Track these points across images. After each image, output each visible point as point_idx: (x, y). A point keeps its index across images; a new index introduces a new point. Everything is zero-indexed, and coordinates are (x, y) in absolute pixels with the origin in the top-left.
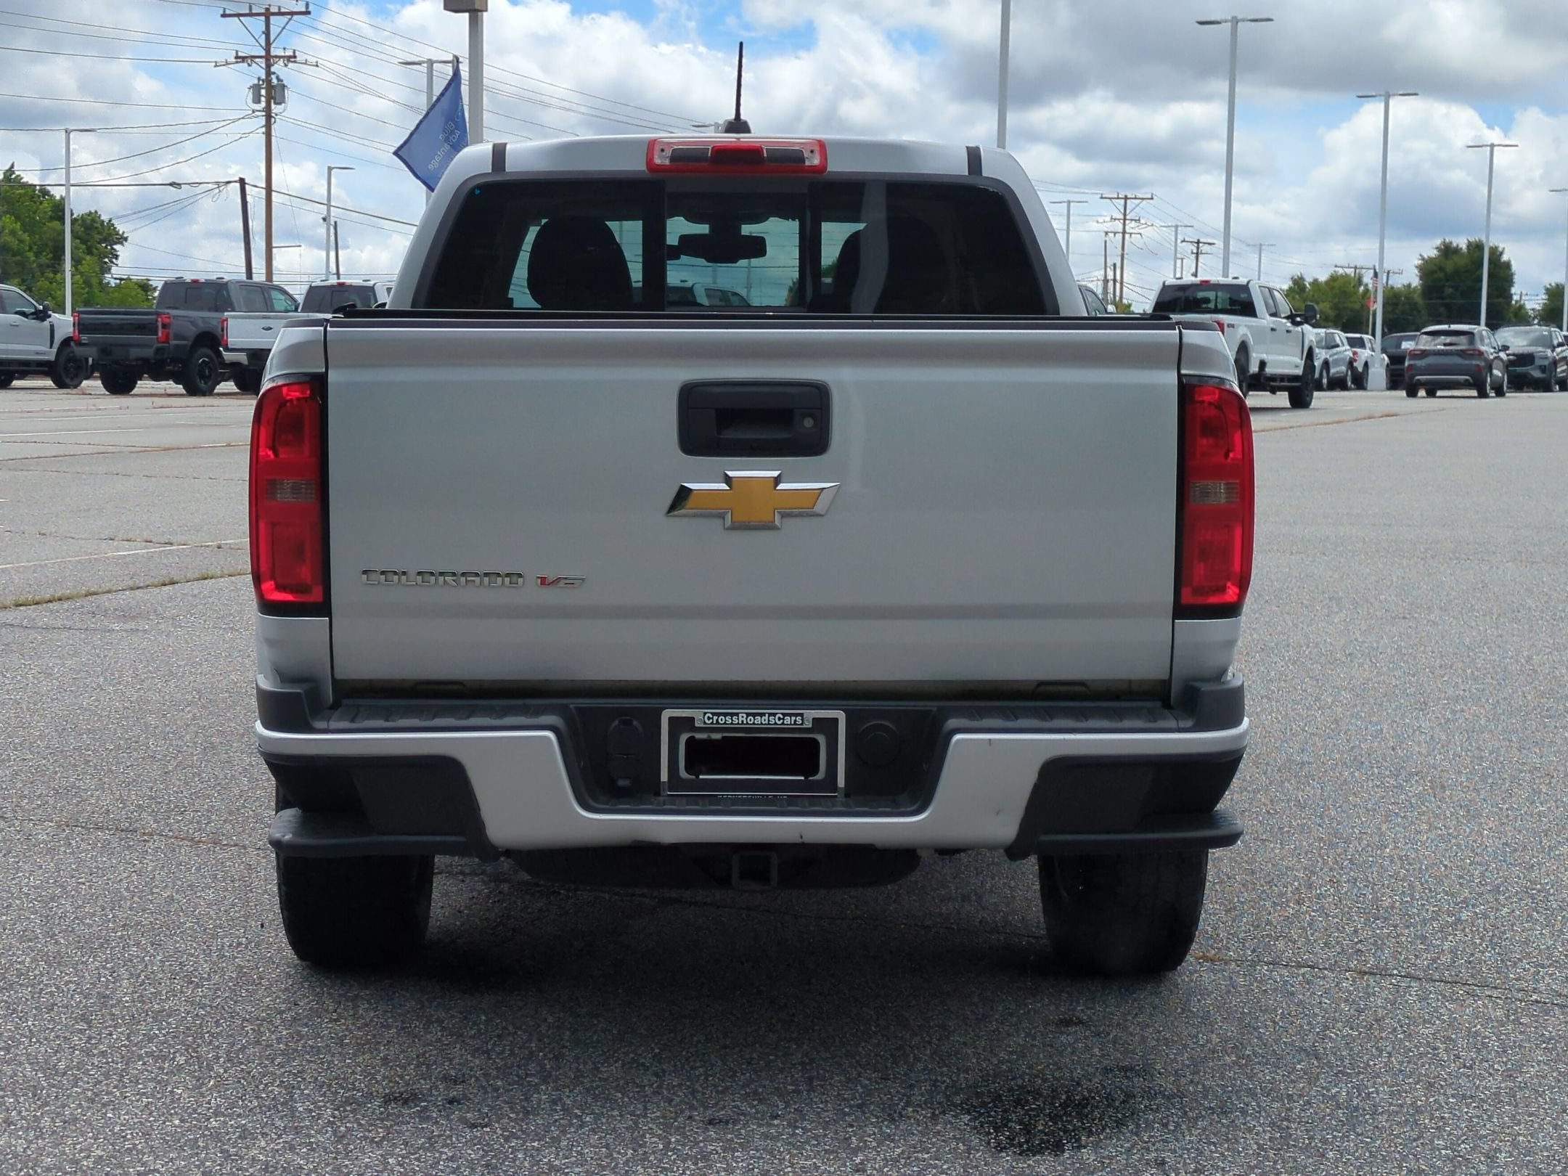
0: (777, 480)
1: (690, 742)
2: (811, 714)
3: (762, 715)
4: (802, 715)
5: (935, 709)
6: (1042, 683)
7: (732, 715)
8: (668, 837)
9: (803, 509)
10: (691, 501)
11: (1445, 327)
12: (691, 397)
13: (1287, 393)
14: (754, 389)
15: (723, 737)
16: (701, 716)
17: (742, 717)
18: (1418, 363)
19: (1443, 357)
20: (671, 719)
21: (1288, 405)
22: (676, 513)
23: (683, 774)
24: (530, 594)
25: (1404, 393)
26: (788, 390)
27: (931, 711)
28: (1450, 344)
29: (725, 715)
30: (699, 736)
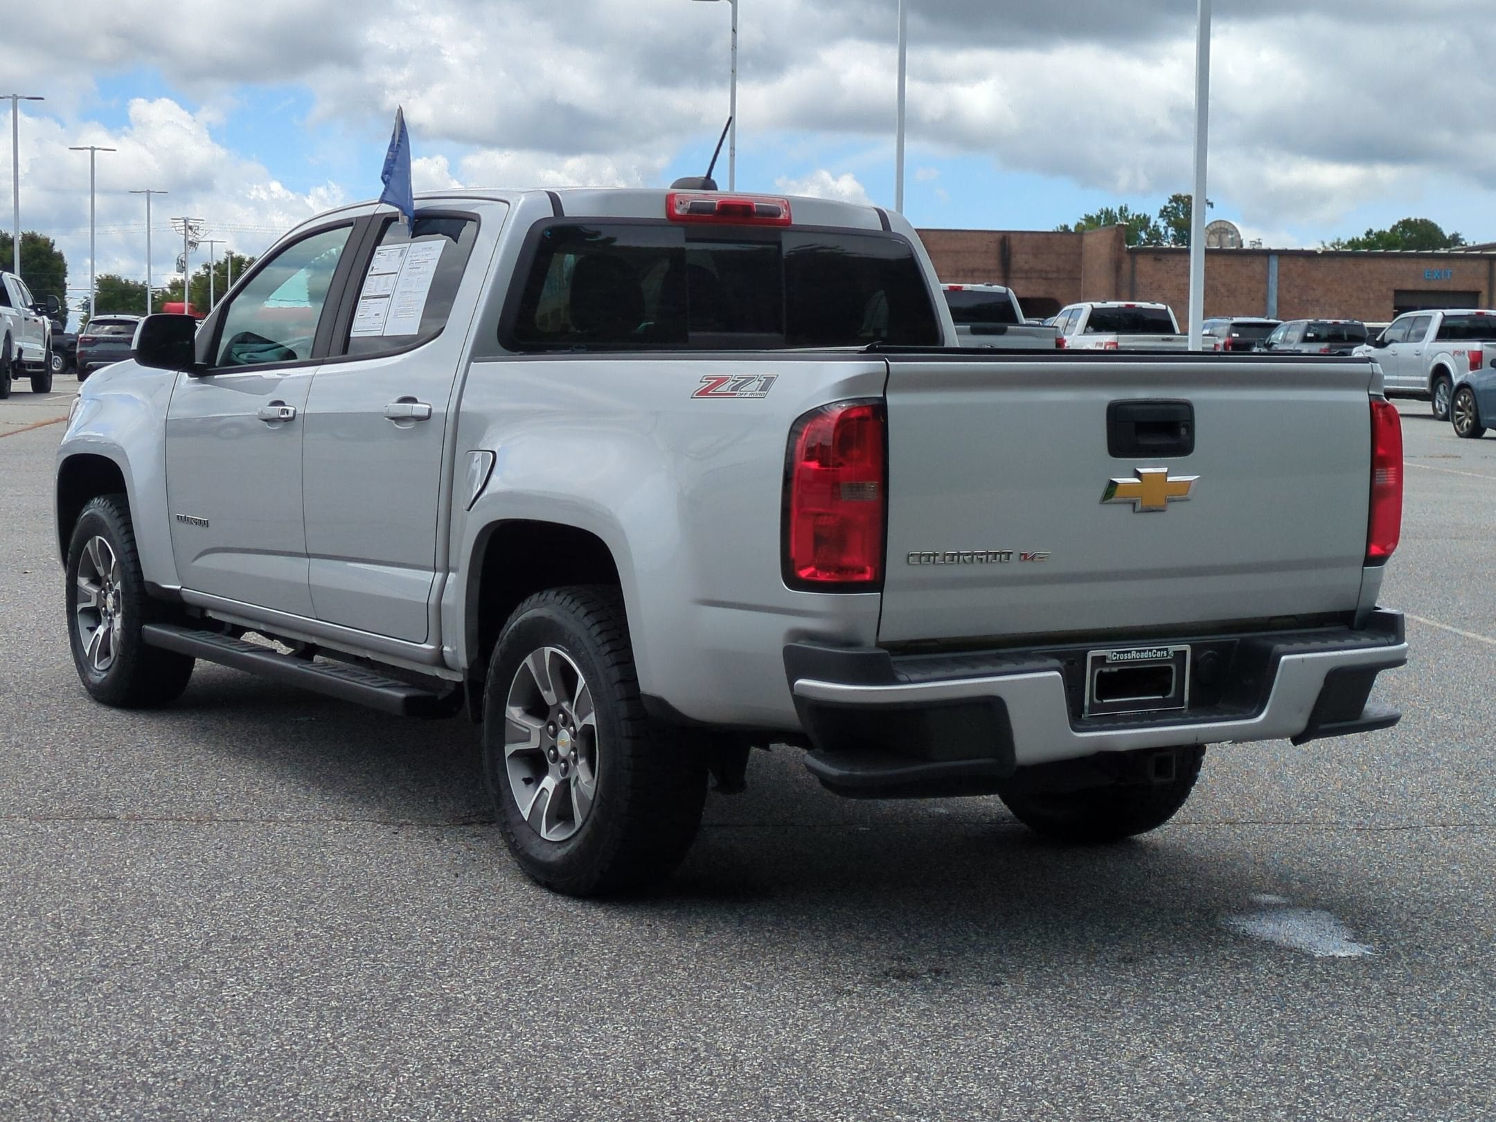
0: (1166, 474)
1: (1101, 673)
2: (1173, 648)
3: (1145, 651)
4: (1166, 649)
5: (1238, 640)
6: (1272, 618)
7: (1127, 652)
8: (1123, 747)
9: (1180, 494)
10: (1118, 493)
11: (111, 317)
12: (1115, 412)
13: (29, 379)
14: (1156, 407)
15: (1119, 670)
16: (1110, 653)
17: (1134, 654)
18: (90, 349)
19: (112, 344)
20: (1093, 658)
21: (31, 390)
22: (1109, 501)
23: (1096, 700)
24: (1016, 567)
25: (75, 377)
26: (1174, 407)
27: (1236, 641)
28: (119, 333)
29: (1124, 652)
30: (1106, 670)
